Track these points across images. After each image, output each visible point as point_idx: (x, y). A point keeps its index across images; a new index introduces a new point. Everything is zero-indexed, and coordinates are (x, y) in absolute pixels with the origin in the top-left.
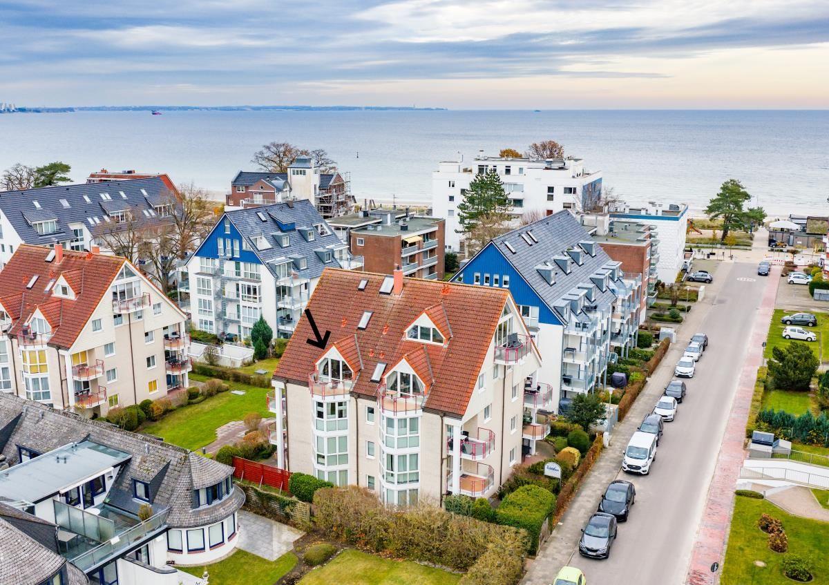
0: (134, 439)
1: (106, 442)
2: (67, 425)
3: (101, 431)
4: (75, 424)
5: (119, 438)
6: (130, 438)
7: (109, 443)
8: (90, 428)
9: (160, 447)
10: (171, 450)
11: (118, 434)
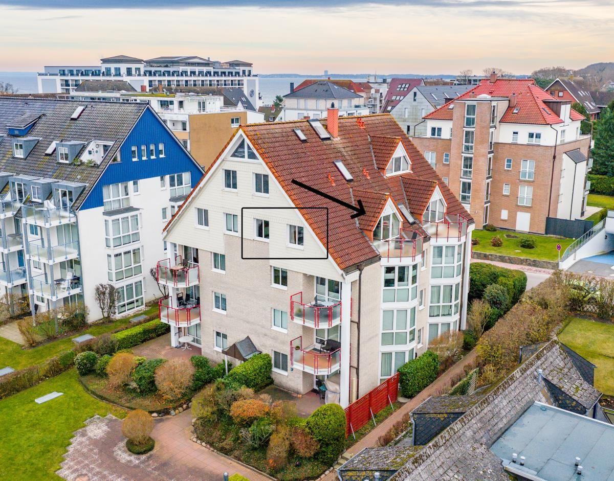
0: (516, 383)
1: (501, 425)
2: (441, 471)
3: (480, 420)
4: (447, 454)
5: (505, 403)
6: (512, 387)
7: (505, 421)
8: (469, 433)
9: (539, 362)
10: (548, 354)
11: (499, 399)
